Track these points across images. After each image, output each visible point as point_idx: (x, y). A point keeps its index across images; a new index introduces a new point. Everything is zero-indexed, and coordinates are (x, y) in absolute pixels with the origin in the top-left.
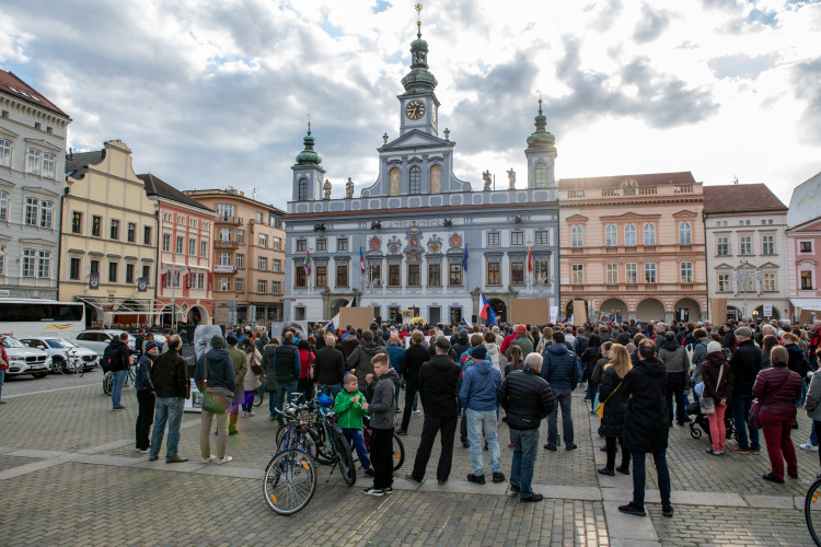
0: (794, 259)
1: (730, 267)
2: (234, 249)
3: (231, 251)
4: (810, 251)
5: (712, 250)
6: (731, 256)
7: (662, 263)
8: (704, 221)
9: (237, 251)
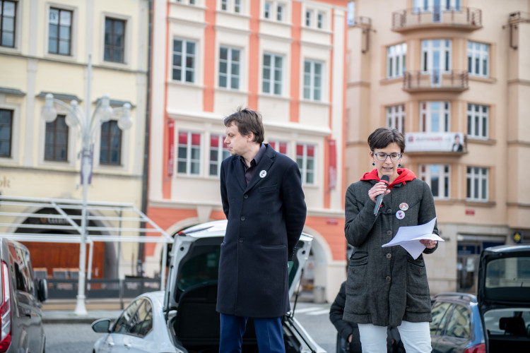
2: (458, 91)
3: (450, 95)
9: (467, 97)
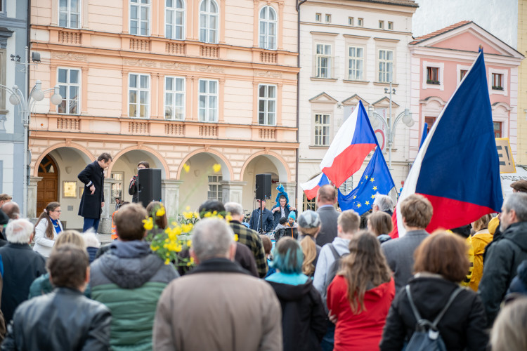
0: (417, 94)
1: (332, 100)
4: (438, 83)
5: (308, 65)
6: (334, 80)
7: (228, 82)
8: (298, 9)
